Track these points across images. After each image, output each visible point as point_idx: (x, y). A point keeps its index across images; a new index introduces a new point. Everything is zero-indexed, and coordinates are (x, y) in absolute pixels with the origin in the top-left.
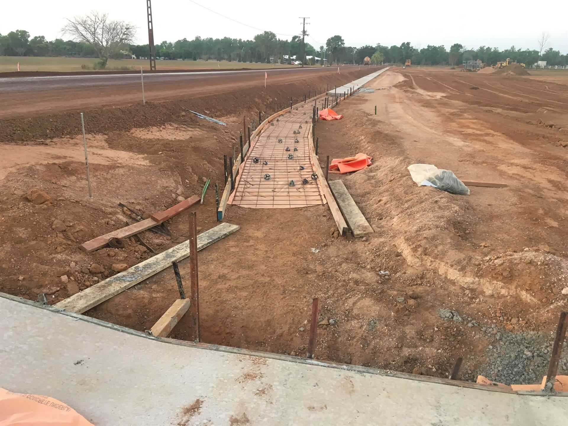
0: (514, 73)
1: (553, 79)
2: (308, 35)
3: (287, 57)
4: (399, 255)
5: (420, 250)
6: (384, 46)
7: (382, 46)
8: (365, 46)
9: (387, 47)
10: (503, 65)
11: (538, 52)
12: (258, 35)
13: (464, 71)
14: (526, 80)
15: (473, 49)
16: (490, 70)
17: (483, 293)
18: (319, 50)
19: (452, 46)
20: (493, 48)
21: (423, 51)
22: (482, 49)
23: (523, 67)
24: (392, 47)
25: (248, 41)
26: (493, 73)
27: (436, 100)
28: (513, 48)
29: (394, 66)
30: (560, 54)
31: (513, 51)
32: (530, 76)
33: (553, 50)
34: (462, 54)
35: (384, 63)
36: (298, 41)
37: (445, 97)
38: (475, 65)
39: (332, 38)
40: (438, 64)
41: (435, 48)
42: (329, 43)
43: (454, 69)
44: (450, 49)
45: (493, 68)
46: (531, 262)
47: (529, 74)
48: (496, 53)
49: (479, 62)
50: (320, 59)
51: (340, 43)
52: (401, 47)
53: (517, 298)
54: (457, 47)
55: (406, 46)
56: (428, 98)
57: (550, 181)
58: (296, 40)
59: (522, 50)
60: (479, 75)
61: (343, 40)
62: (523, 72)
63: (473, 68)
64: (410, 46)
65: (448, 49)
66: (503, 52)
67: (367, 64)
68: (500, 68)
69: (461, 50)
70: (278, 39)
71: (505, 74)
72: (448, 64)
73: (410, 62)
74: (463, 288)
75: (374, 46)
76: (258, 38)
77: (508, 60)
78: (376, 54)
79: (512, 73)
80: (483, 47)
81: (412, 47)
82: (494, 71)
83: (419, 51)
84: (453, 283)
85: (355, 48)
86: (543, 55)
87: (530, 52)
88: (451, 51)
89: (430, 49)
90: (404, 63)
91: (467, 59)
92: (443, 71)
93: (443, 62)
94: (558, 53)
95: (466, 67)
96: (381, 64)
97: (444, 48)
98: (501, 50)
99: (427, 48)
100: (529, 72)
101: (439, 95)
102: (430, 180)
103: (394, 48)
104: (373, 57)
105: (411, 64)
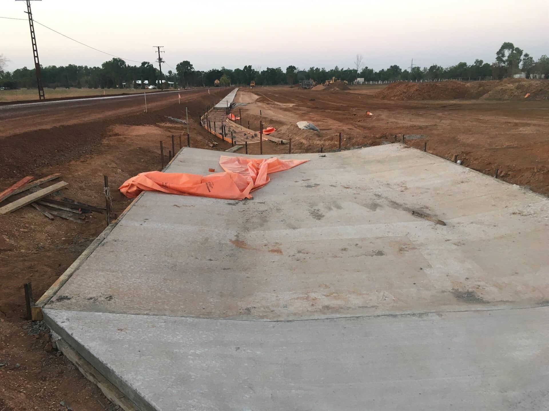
0: (339, 88)
1: (366, 92)
2: (164, 62)
3: (140, 82)
4: (302, 143)
5: (308, 139)
6: (228, 69)
7: (227, 69)
8: (211, 69)
9: (232, 70)
10: (330, 82)
11: (357, 71)
12: (106, 62)
13: (301, 89)
14: (347, 94)
15: (305, 70)
16: (321, 87)
17: (326, 145)
18: (168, 74)
19: (287, 68)
20: (321, 68)
21: (263, 72)
22: (312, 69)
23: (346, 84)
24: (235, 70)
25: (95, 67)
26: (324, 90)
27: (290, 107)
28: (336, 68)
29: (241, 87)
30: (374, 72)
31: (337, 70)
32: (350, 91)
33: (368, 68)
34: (296, 75)
35: (231, 85)
36: (147, 66)
37: (295, 106)
38: (309, 84)
39: (181, 64)
40: (277, 84)
41: (273, 70)
42: (179, 67)
43: (291, 87)
44: (286, 71)
45: (323, 85)
46: (337, 135)
47: (350, 90)
48: (324, 72)
49: (311, 81)
50: (173, 83)
51: (189, 68)
52: (244, 69)
53: (334, 143)
54: (291, 69)
55: (248, 69)
56: (285, 107)
57: (347, 128)
58: (146, 66)
59: (344, 70)
60: (313, 91)
61: (192, 65)
62: (345, 88)
63: (308, 86)
64: (252, 69)
65: (284, 71)
66: (329, 71)
67: (217, 86)
68: (328, 85)
69: (296, 71)
70: (127, 66)
71: (333, 89)
72: (286, 83)
73: (254, 83)
74: (321, 145)
75: (220, 70)
76: (106, 65)
77: (334, 78)
78: (224, 77)
79: (337, 89)
80: (313, 67)
81: (253, 70)
82: (324, 88)
83: (260, 73)
84: (318, 144)
85: (203, 72)
86: (361, 73)
87: (350, 71)
88: (287, 72)
89: (269, 71)
90: (249, 84)
91: (302, 79)
92: (284, 90)
93: (282, 82)
94: (372, 70)
95: (302, 85)
96: (229, 85)
97: (281, 70)
98: (327, 70)
99: (266, 70)
100: (350, 87)
101: (291, 105)
102: (305, 127)
103: (238, 70)
104: (220, 79)
105: (255, 84)
